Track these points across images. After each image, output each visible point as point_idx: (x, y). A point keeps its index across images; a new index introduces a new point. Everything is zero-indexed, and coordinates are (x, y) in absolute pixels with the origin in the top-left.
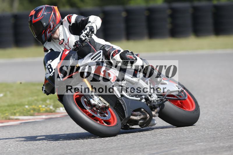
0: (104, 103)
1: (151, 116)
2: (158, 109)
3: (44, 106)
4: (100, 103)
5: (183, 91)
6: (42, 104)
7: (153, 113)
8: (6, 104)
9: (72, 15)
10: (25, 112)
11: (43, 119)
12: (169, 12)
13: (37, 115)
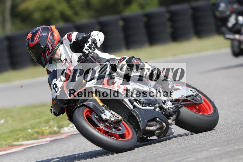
0: (117, 117)
1: (168, 125)
2: (174, 117)
3: (47, 128)
4: (112, 117)
5: (198, 94)
6: (46, 126)
7: (170, 121)
8: (8, 130)
9: (72, 33)
10: (28, 136)
11: (47, 141)
12: (167, 16)
13: (41, 138)
